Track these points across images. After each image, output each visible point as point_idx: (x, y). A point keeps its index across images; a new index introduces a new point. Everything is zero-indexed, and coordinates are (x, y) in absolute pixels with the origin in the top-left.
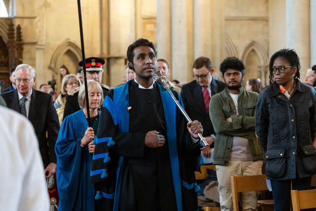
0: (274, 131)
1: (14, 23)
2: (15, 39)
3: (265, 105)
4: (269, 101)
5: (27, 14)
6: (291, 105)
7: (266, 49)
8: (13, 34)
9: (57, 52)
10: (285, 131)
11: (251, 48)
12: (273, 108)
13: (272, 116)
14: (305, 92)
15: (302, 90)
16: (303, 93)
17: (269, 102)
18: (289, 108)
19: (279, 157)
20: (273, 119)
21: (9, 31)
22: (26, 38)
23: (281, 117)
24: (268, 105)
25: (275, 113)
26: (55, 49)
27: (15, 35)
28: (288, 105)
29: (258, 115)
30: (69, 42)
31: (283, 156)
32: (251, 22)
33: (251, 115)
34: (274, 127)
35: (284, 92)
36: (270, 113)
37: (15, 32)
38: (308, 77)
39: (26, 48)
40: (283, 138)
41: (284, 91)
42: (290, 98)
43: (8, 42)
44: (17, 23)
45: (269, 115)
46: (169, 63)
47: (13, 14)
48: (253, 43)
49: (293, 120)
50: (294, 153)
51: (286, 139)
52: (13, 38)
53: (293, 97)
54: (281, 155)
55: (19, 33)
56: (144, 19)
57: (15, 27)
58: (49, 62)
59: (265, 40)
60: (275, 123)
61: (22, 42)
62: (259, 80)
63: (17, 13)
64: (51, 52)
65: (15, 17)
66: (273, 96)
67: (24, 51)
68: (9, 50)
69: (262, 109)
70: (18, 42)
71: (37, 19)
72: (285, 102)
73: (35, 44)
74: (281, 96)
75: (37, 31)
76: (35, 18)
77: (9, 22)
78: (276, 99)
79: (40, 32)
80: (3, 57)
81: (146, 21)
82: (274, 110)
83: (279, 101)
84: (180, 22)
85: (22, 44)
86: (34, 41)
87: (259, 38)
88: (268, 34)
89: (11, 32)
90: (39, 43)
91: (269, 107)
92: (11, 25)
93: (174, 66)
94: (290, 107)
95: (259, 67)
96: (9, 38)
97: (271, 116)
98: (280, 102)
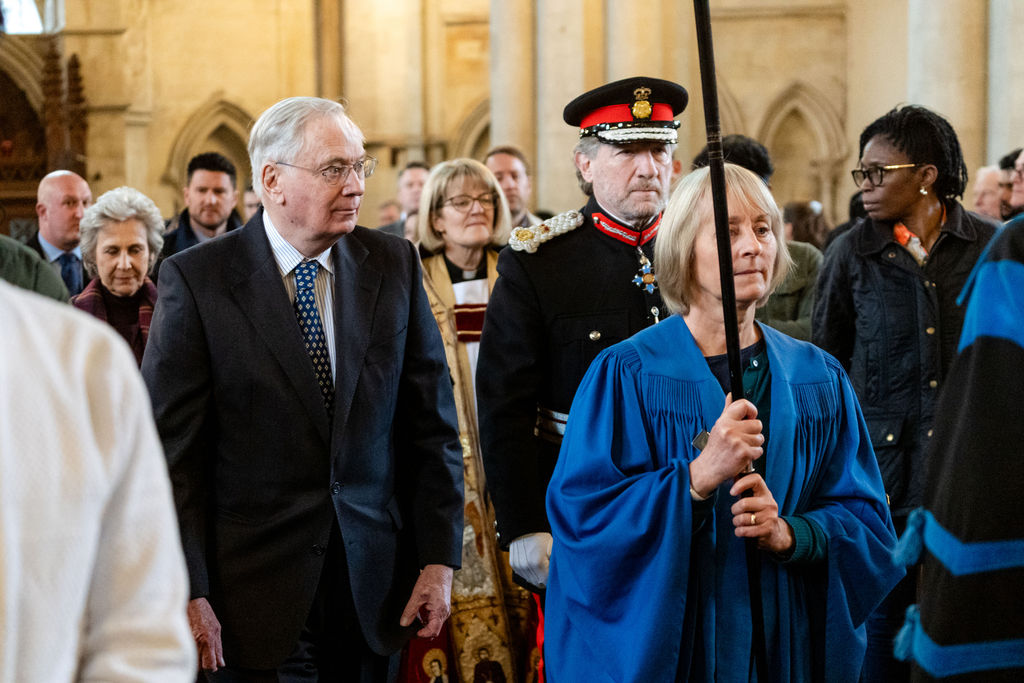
0: (870, 364)
1: (59, 48)
2: (64, 98)
3: (844, 283)
4: (856, 268)
5: (97, 23)
6: (927, 283)
7: (839, 107)
8: (57, 82)
9: (185, 135)
10: (906, 363)
11: (789, 106)
12: (869, 291)
13: (864, 317)
14: (978, 241)
15: (967, 235)
16: (972, 242)
17: (857, 275)
18: (920, 293)
19: (881, 445)
20: (866, 326)
21: (46, 74)
22: (97, 92)
23: (892, 319)
24: (852, 284)
25: (875, 309)
26: (181, 122)
27: (65, 86)
28: (918, 285)
29: (820, 315)
30: (223, 103)
31: (894, 443)
32: (790, 24)
33: (788, 315)
34: (868, 352)
35: (905, 240)
36: (860, 307)
37: (64, 75)
38: (983, 194)
39: (96, 123)
40: (897, 386)
41: (905, 237)
42: (925, 259)
43: (45, 107)
44: (68, 48)
45: (855, 315)
46: (528, 159)
47: (56, 23)
48: (794, 90)
49: (930, 331)
50: (930, 434)
51: (907, 390)
52: (58, 93)
53: (936, 258)
54: (890, 438)
55: (76, 79)
56: (449, 24)
57: (64, 63)
58: (163, 162)
59: (835, 79)
60: (873, 340)
61: (83, 106)
62: (816, 206)
63: (67, 20)
64: (170, 134)
65: (65, 33)
66: (870, 253)
67: (92, 131)
68: (49, 130)
69: (833, 296)
70: (73, 107)
71: (126, 37)
72: (908, 273)
73: (121, 109)
74: (896, 253)
75: (128, 71)
76: (119, 32)
77: (46, 47)
78: (879, 263)
79: (136, 74)
80: (30, 152)
81: (455, 30)
82: (871, 300)
83: (888, 268)
84: (563, 30)
85: (85, 112)
86: (119, 101)
87: (815, 75)
88: (843, 59)
89: (52, 76)
90: (135, 107)
91: (854, 291)
92: (52, 57)
93: (542, 165)
94: (925, 288)
95: (814, 164)
96: (47, 94)
97: (860, 318)
98: (895, 272)
